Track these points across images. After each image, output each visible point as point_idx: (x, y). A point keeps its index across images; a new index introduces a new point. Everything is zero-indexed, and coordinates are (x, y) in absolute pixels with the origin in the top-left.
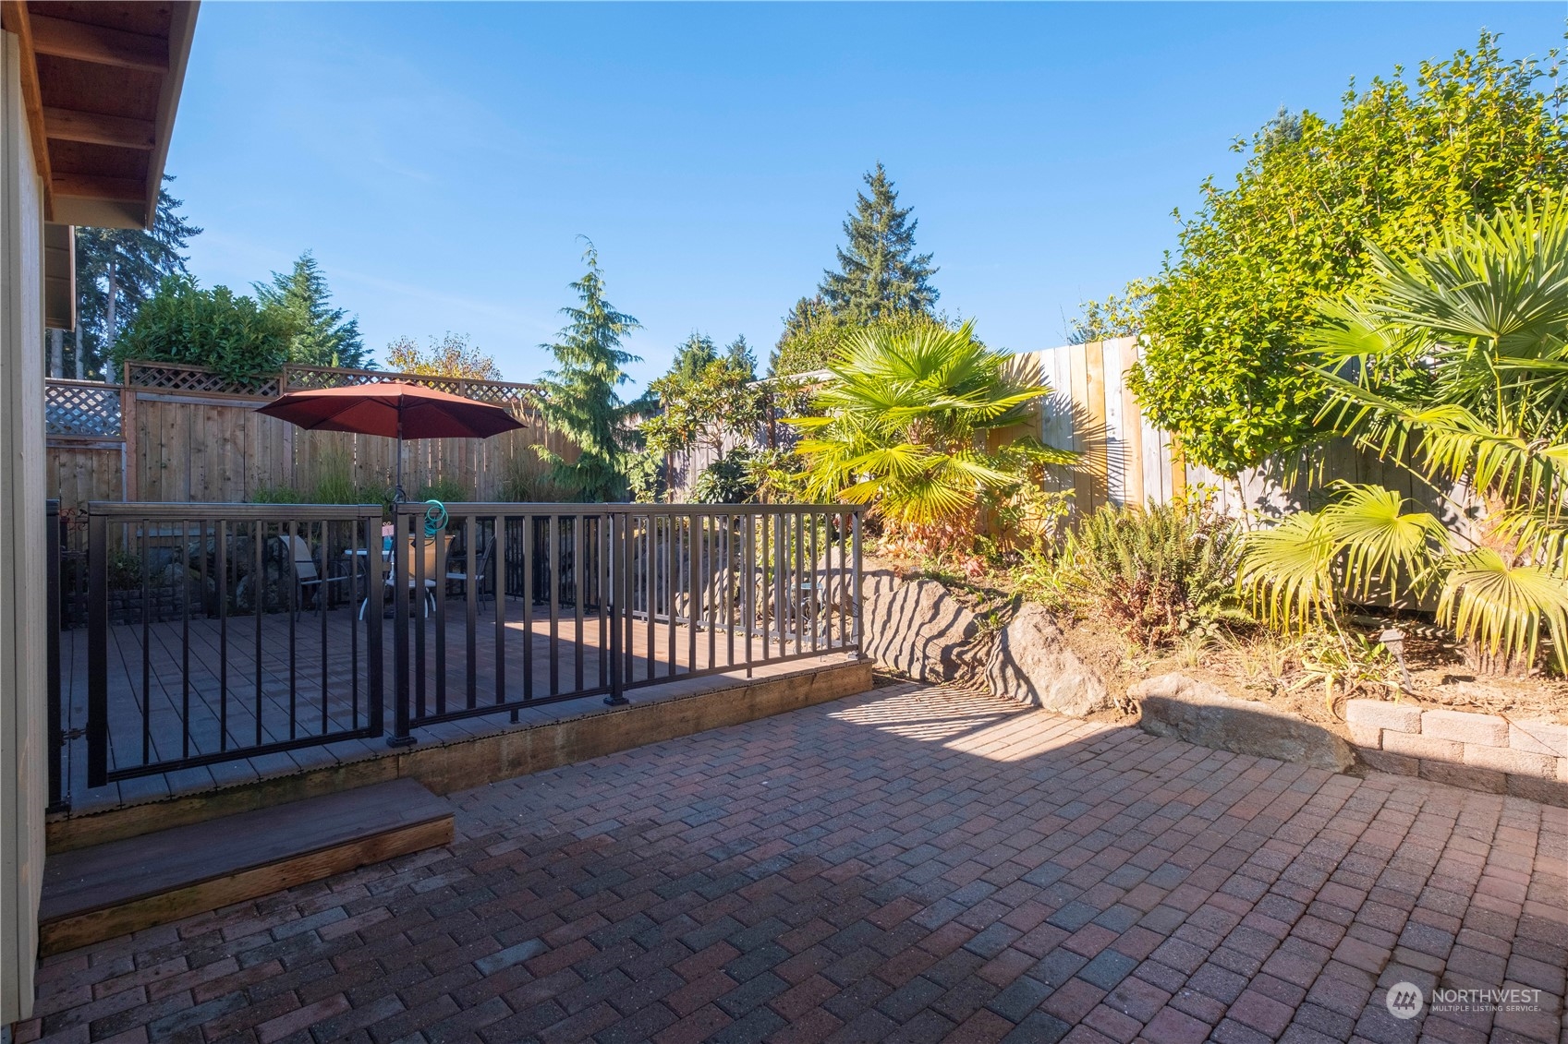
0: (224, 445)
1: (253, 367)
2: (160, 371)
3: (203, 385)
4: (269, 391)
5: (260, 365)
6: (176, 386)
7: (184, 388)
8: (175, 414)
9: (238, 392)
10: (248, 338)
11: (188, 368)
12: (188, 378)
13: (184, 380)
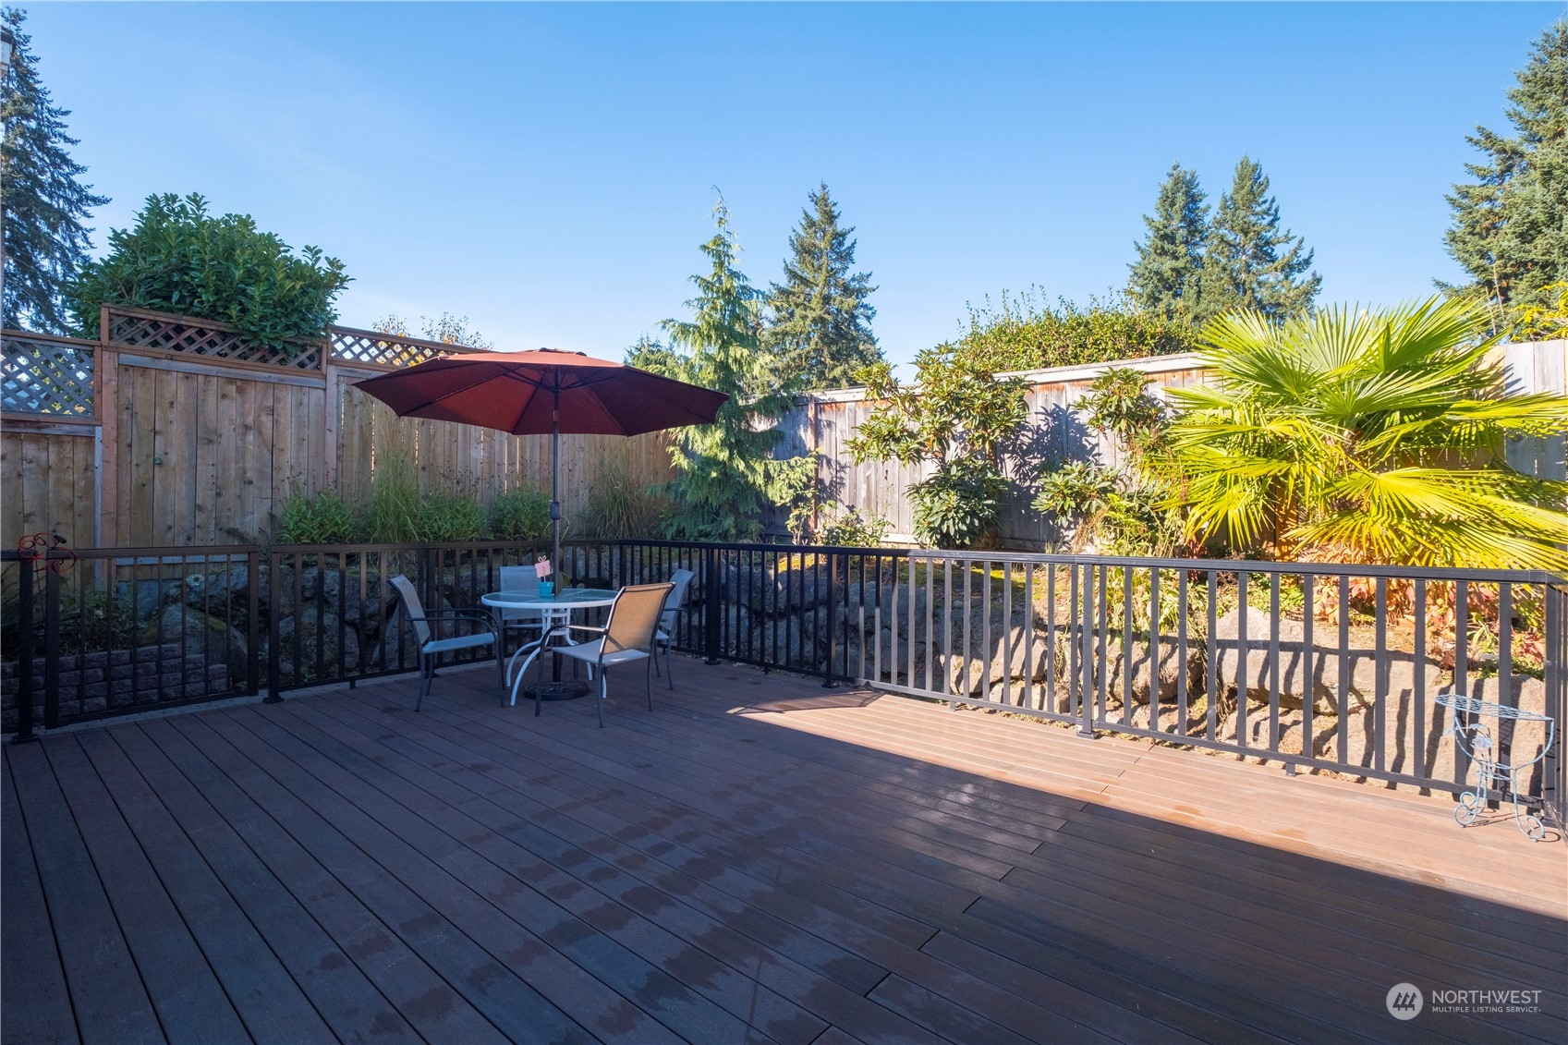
0: (244, 435)
1: (288, 328)
2: (155, 325)
3: (217, 349)
4: (307, 361)
5: (296, 325)
6: (178, 347)
7: (189, 351)
8: (176, 387)
9: (266, 361)
10: (282, 286)
11: (196, 323)
12: (195, 337)
13: (190, 340)
